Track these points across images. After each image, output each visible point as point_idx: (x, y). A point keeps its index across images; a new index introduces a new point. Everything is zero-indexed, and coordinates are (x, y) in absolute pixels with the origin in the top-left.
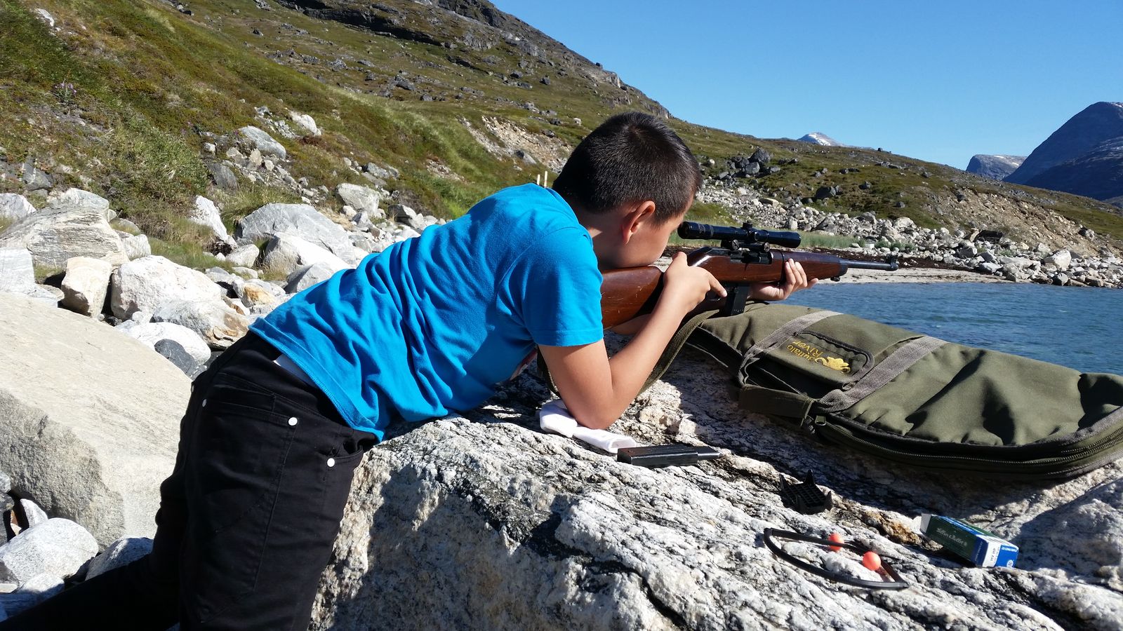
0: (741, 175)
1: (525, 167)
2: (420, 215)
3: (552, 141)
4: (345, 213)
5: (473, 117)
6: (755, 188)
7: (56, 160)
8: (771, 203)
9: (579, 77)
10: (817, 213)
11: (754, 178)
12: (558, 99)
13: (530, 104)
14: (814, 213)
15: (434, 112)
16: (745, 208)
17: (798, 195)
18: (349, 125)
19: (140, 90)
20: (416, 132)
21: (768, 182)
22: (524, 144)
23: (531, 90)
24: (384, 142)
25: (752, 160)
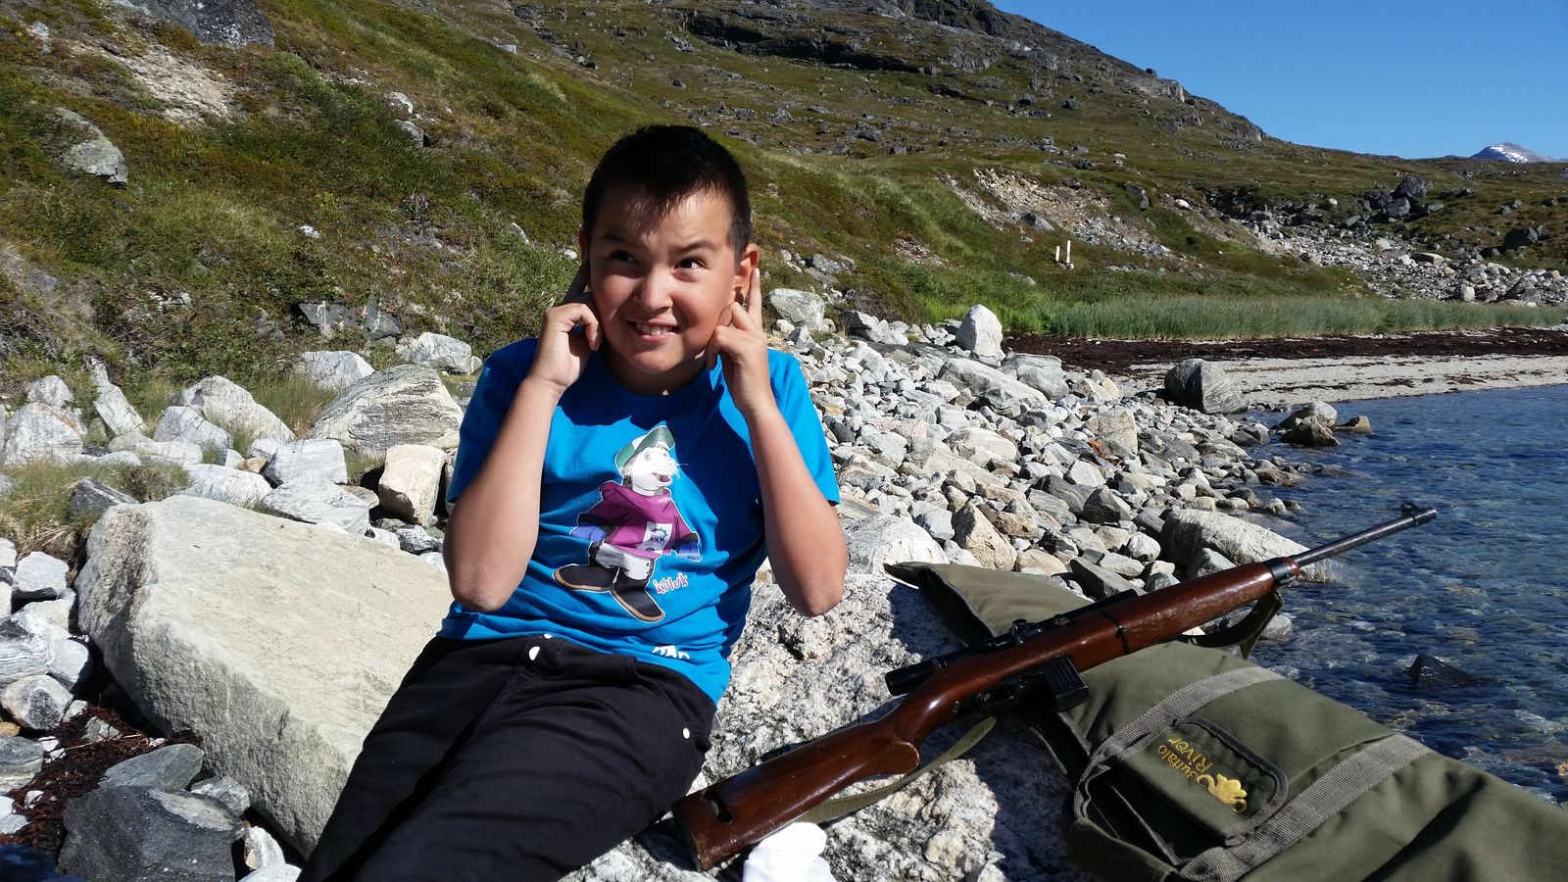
0: (1382, 219)
1: (1038, 237)
2: (884, 321)
3: (1078, 194)
4: (779, 329)
5: (960, 173)
6: (1404, 238)
7: (404, 297)
8: (1431, 260)
9: (1121, 93)
10: (1507, 271)
11: (1401, 223)
12: (1091, 129)
13: (1047, 141)
14: (1502, 272)
15: (905, 171)
16: (1389, 269)
17: (1475, 245)
18: (790, 204)
19: (520, 188)
20: (879, 202)
21: (1424, 228)
22: (1036, 204)
23: (1050, 120)
24: (836, 222)
25: (1398, 195)
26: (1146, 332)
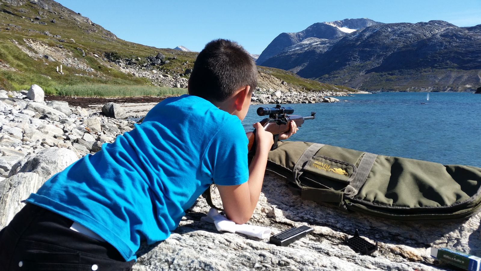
0: (153, 64)
1: (50, 63)
3: (62, 50)
5: (19, 39)
6: (160, 70)
8: (168, 76)
9: (70, 20)
11: (159, 66)
12: (61, 30)
13: (47, 32)
14: (186, 80)
16: (157, 79)
17: (178, 73)
21: (165, 67)
22: (48, 52)
23: (47, 26)
25: (157, 58)
26: (91, 95)
